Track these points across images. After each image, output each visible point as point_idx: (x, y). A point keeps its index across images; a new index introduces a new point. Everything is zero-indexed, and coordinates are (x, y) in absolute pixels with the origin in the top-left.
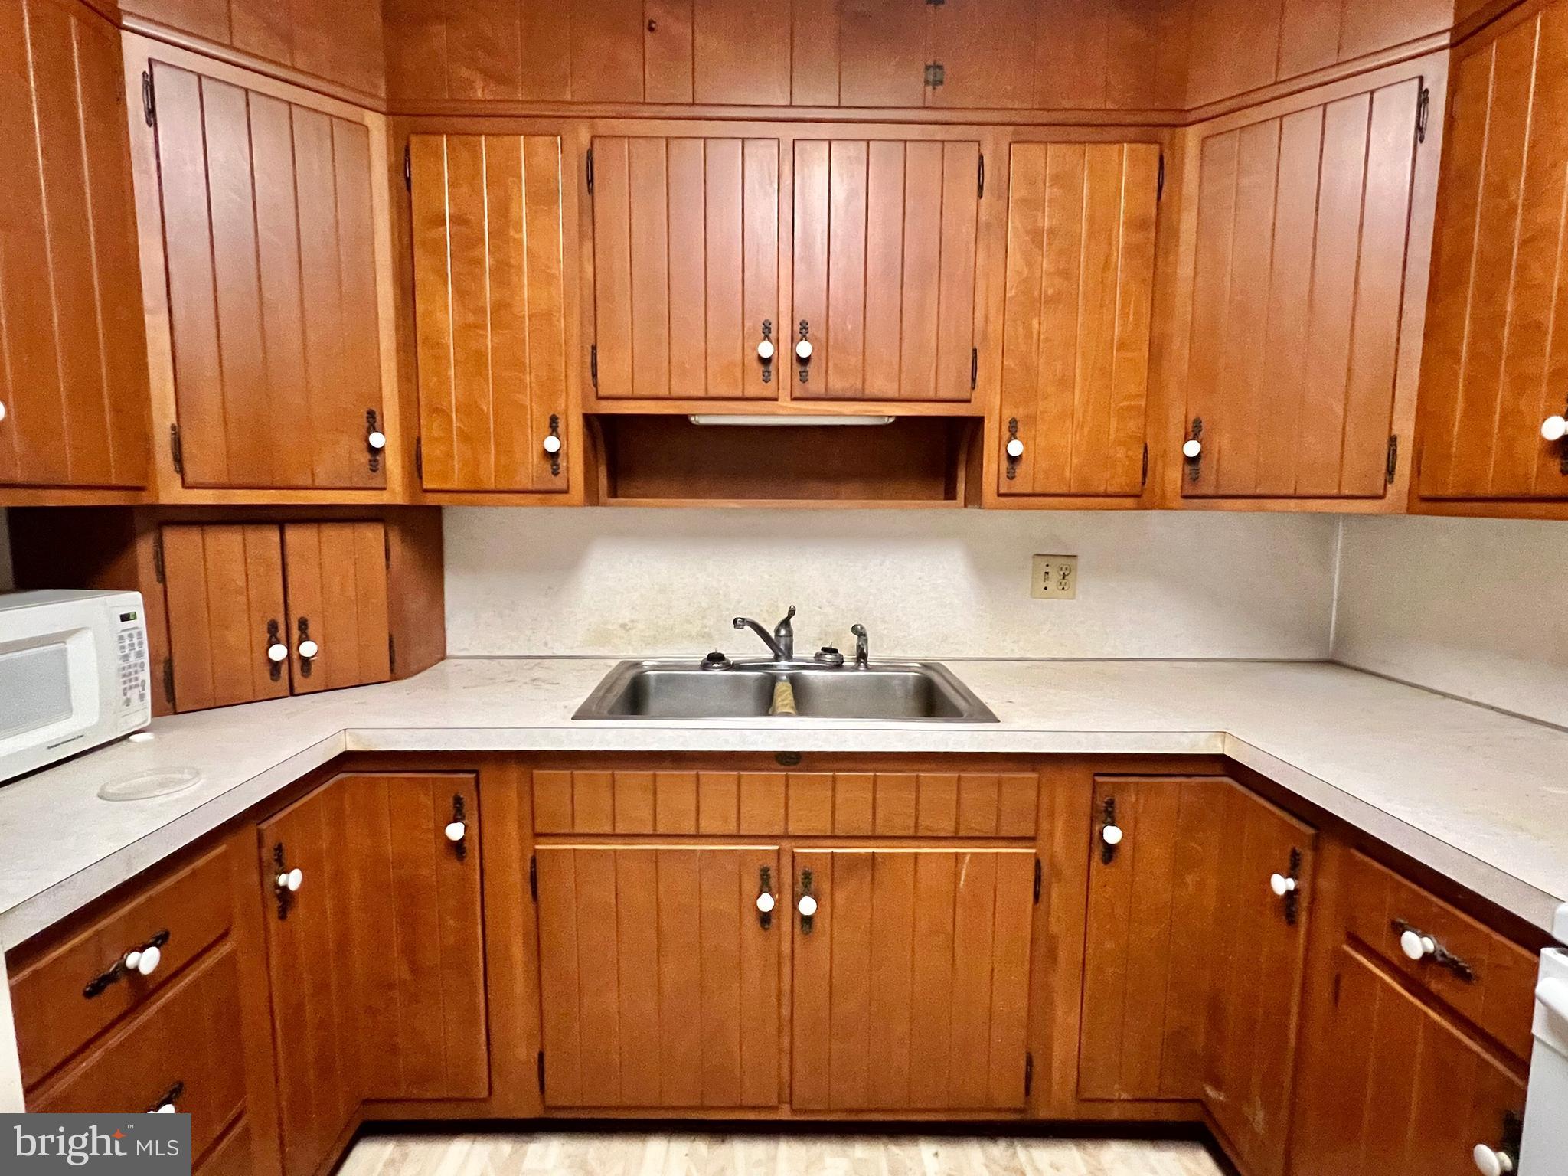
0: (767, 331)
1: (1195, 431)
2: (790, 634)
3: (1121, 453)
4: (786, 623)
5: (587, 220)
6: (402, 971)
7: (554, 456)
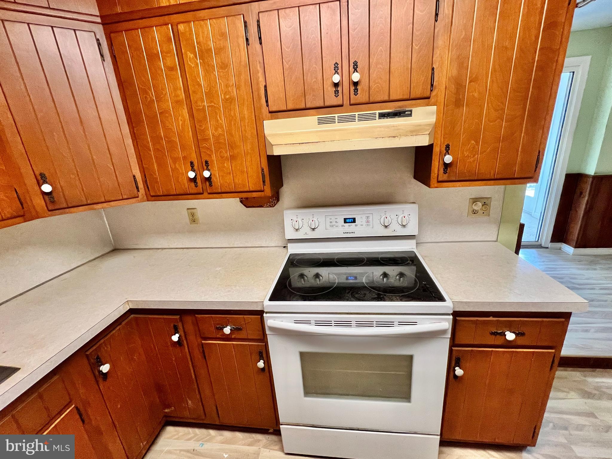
1: (42, 179)
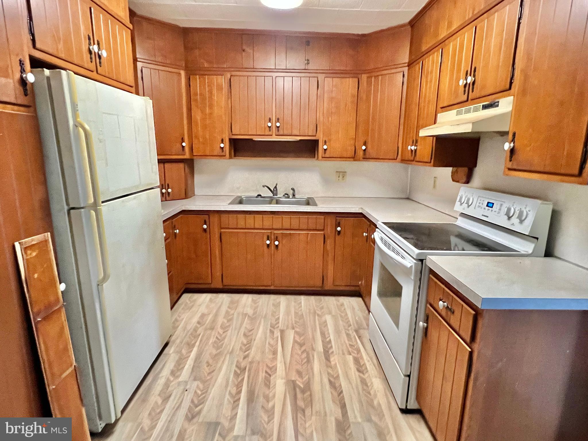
0: (270, 120)
1: (364, 144)
2: (277, 190)
3: (350, 148)
4: (276, 187)
5: (230, 94)
6: (193, 256)
7: (222, 148)
